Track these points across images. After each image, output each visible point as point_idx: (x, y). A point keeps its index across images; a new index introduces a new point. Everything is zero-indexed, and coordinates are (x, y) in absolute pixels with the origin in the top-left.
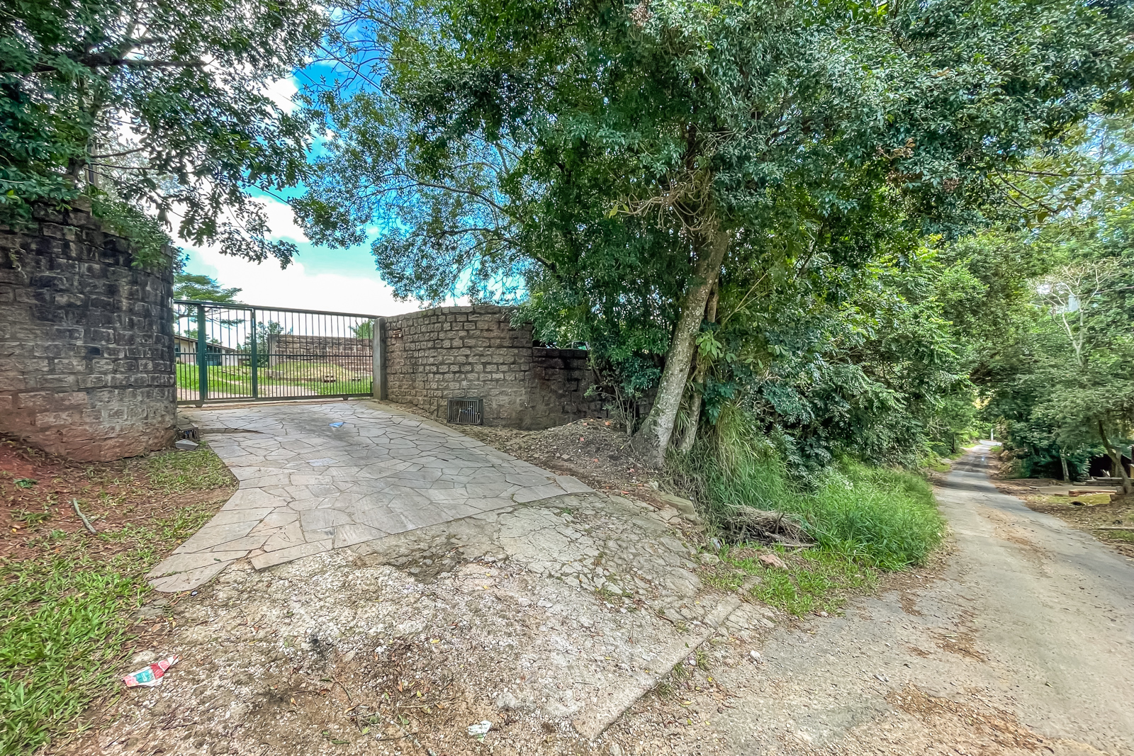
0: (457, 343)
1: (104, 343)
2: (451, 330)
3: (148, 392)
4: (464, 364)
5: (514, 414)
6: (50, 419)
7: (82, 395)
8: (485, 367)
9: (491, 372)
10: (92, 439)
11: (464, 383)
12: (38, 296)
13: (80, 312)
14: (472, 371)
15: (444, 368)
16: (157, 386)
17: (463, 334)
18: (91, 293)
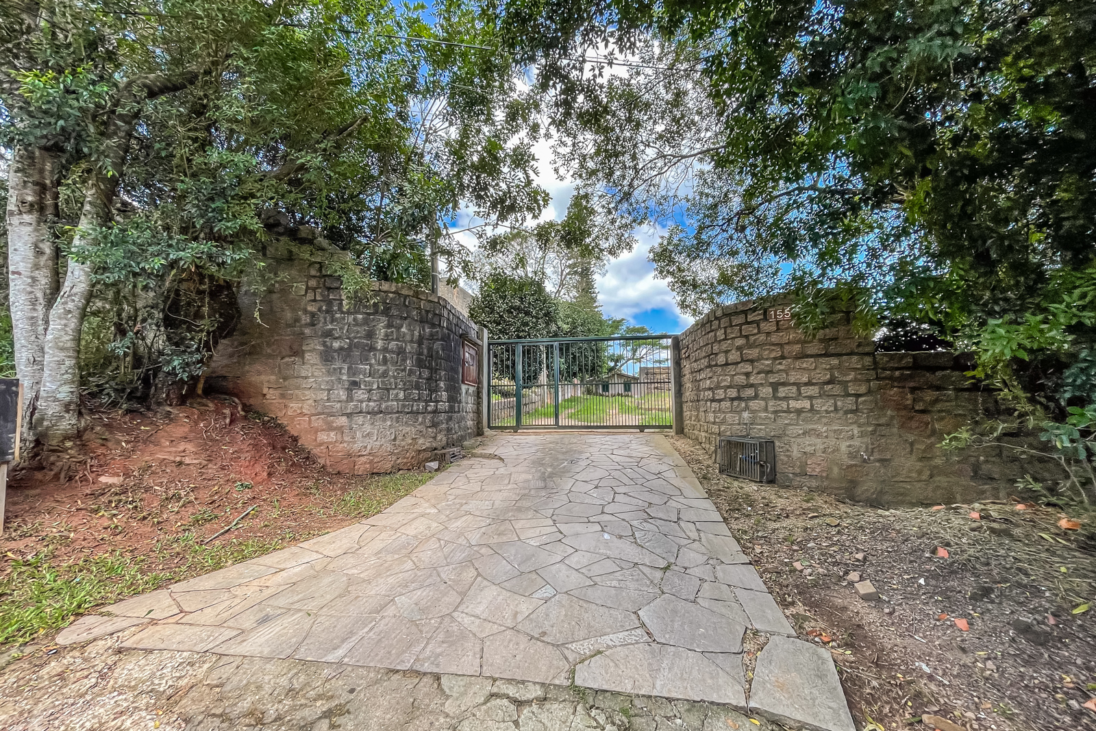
0: (734, 356)
1: (361, 376)
2: (726, 339)
3: (398, 418)
4: (744, 387)
5: (836, 470)
6: (322, 437)
7: (344, 419)
8: (775, 390)
9: (786, 398)
10: (350, 455)
11: (746, 415)
12: (324, 344)
13: (345, 353)
14: (756, 397)
15: (720, 394)
16: (408, 413)
17: (740, 342)
18: (355, 338)
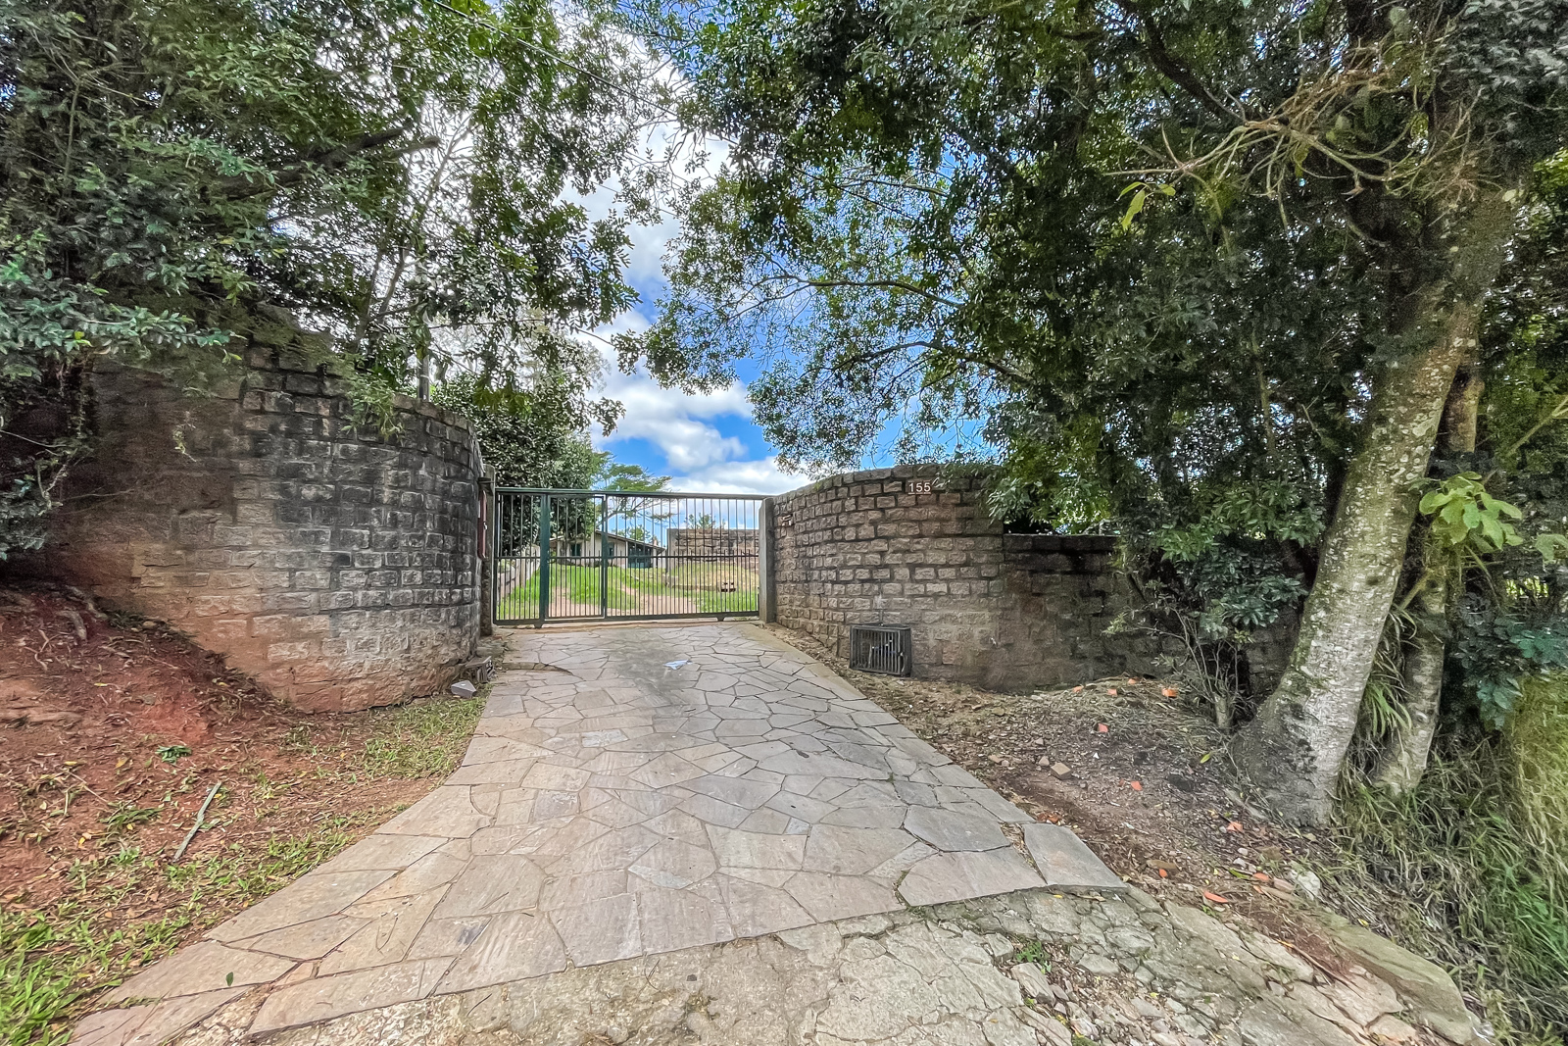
0: (866, 531)
1: (355, 548)
2: (856, 511)
3: (413, 615)
4: (877, 567)
5: (969, 659)
6: (281, 652)
7: (324, 619)
8: (912, 572)
9: (924, 581)
10: (333, 680)
11: (879, 600)
12: (284, 490)
13: (327, 508)
14: (892, 579)
15: (847, 575)
16: (427, 606)
17: (875, 515)
18: (345, 482)
